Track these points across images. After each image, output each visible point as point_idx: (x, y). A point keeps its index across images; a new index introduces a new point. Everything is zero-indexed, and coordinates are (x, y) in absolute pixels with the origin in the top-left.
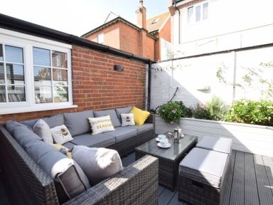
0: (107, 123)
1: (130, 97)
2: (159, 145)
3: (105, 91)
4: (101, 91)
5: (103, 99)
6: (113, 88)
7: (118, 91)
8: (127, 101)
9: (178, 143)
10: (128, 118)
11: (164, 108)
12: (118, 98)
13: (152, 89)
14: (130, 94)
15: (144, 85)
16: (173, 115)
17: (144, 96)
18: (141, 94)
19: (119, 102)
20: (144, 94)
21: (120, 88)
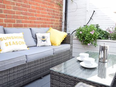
0: (18, 40)
1: (47, 20)
2: (82, 64)
3: (19, 9)
4: (15, 8)
5: (17, 17)
6: (29, 7)
7: (35, 11)
8: (44, 23)
9: (104, 62)
10: (43, 37)
11: (81, 30)
12: (34, 19)
13: (68, 14)
14: (47, 17)
15: (61, 10)
16: (91, 37)
17: (61, 21)
18: (58, 18)
19: (35, 22)
20: (61, 18)
21: (37, 8)
